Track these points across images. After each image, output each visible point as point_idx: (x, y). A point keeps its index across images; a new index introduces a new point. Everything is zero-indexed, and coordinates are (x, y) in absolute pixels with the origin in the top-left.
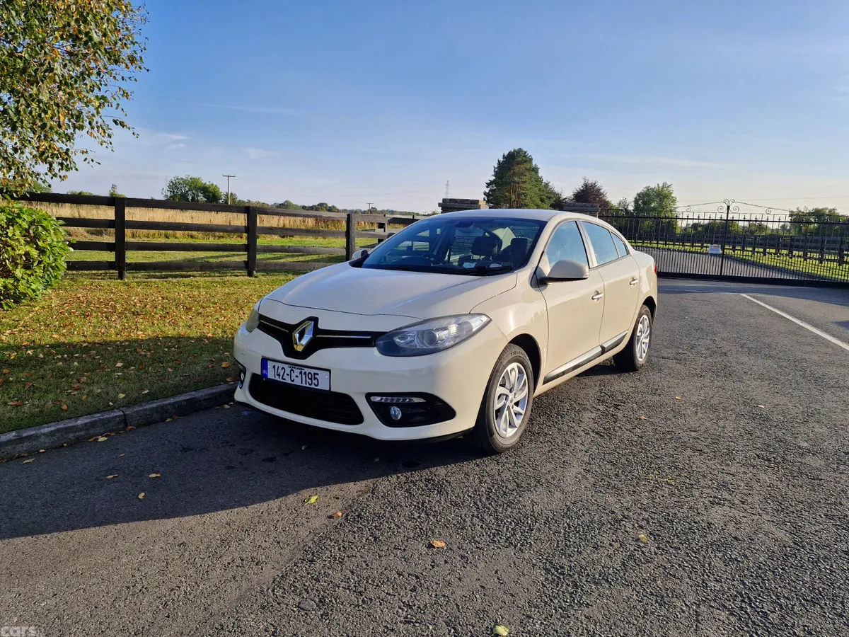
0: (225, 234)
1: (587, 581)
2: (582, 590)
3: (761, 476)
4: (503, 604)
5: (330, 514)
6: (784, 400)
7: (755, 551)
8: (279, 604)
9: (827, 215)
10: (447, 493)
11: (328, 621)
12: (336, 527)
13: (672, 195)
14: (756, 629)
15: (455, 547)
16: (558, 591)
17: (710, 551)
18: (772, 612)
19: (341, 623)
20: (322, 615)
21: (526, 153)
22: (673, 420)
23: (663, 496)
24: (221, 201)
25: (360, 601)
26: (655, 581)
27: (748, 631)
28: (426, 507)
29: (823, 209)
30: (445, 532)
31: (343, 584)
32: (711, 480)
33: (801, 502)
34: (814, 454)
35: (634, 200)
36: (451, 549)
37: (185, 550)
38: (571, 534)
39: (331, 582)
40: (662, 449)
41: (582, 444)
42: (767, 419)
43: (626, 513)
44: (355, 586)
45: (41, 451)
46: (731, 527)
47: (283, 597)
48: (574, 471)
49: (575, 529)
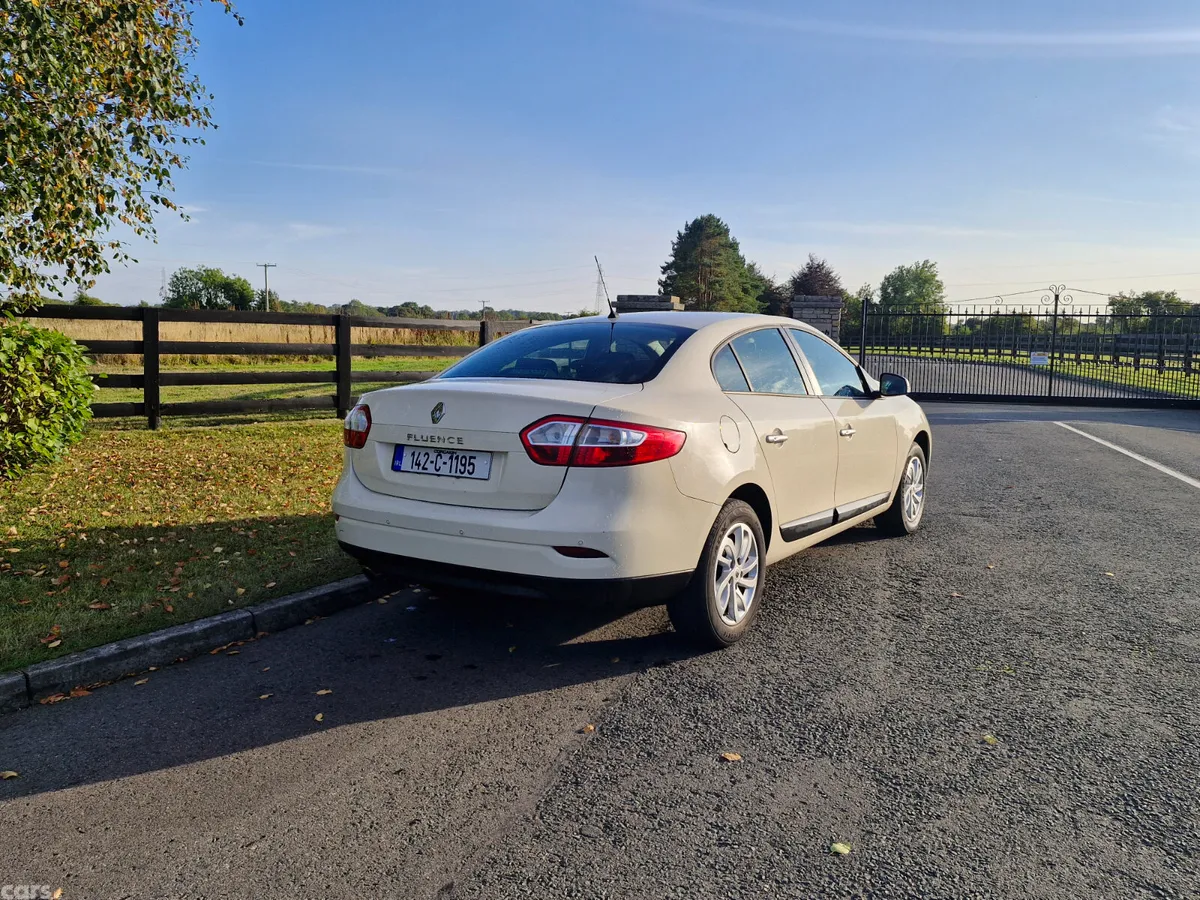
0: (282, 357)
1: (930, 791)
2: (927, 801)
3: (1124, 660)
4: (835, 821)
5: (578, 728)
6: (1139, 565)
7: (1132, 749)
8: (554, 832)
9: (1164, 301)
10: (723, 698)
11: (624, 848)
12: (592, 744)
13: (937, 279)
14: (1148, 834)
15: (755, 760)
16: (899, 802)
17: (1076, 750)
18: (1164, 815)
19: (642, 849)
20: (614, 842)
21: (719, 220)
22: (996, 595)
23: (1004, 690)
24: (253, 304)
25: (656, 824)
26: (1015, 786)
27: (1139, 837)
28: (701, 715)
29: (1156, 294)
30: (735, 743)
31: (627, 807)
32: (1061, 668)
33: (1181, 690)
34: (1187, 632)
35: (880, 286)
36: (749, 762)
37: (408, 779)
38: (897, 739)
39: (612, 805)
40: (990, 633)
41: (883, 631)
42: (1119, 591)
43: (961, 712)
44: (643, 808)
45: (152, 669)
46: (1098, 722)
47: (558, 825)
48: (882, 665)
49: (901, 732)
